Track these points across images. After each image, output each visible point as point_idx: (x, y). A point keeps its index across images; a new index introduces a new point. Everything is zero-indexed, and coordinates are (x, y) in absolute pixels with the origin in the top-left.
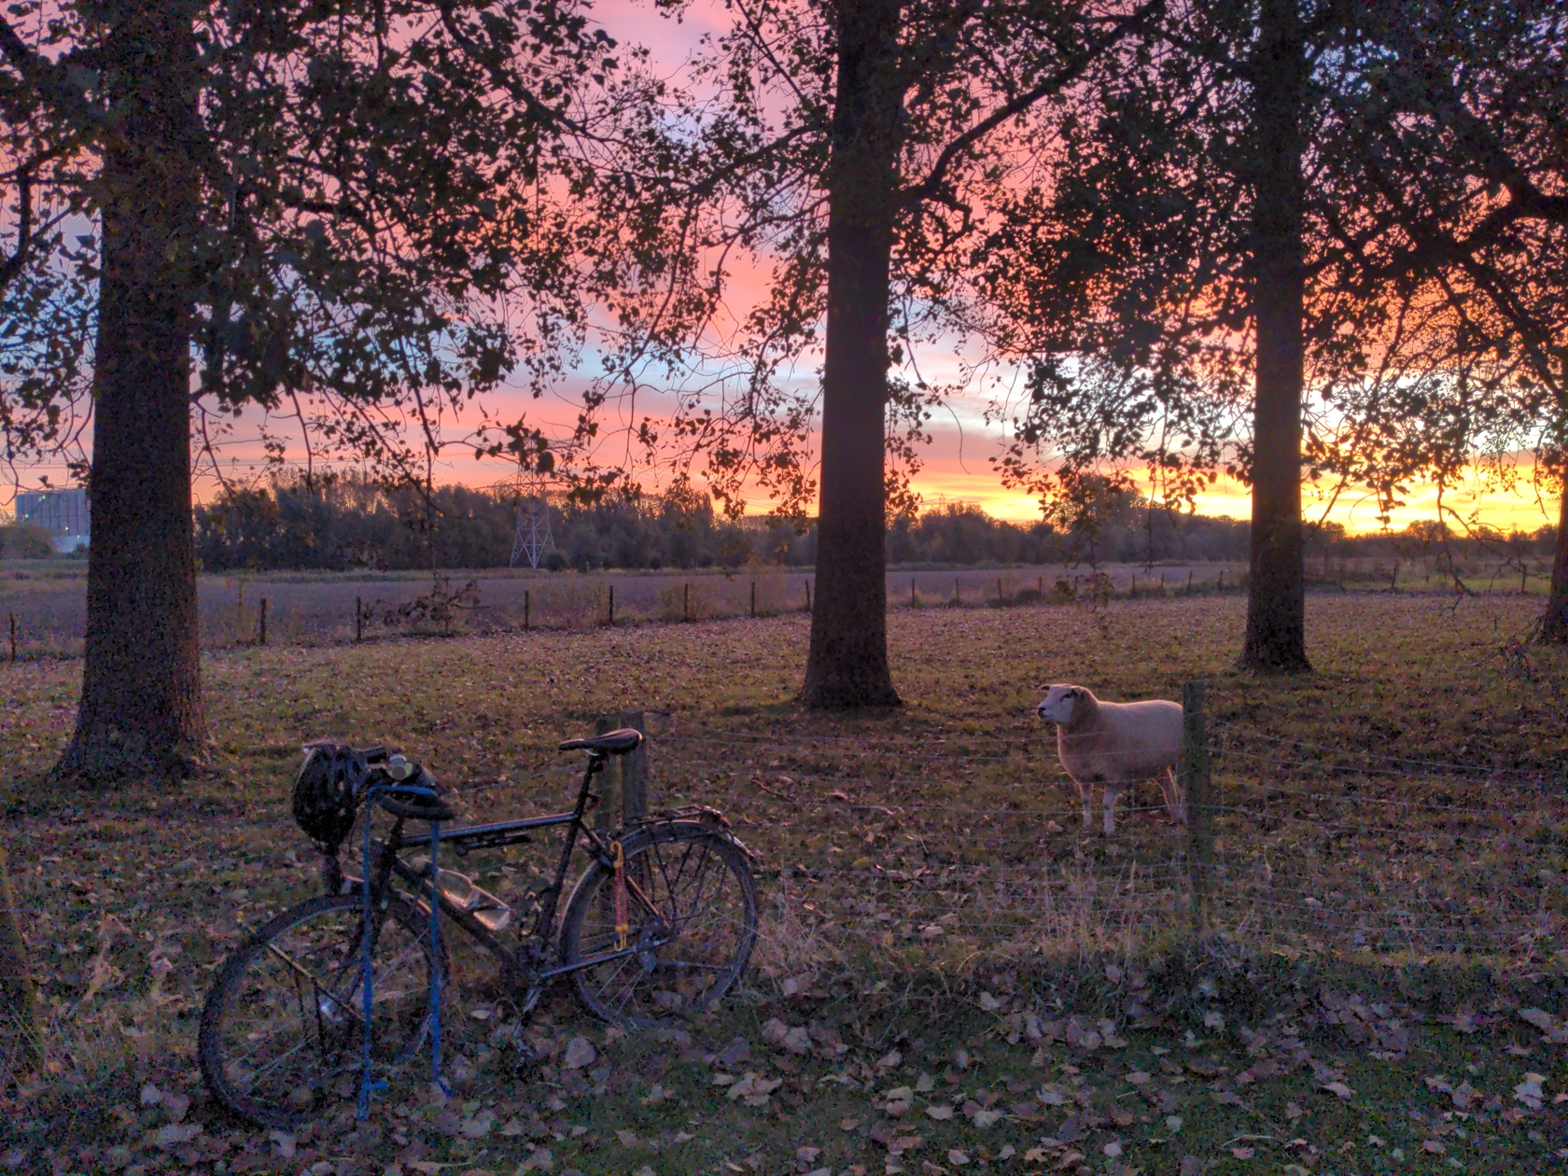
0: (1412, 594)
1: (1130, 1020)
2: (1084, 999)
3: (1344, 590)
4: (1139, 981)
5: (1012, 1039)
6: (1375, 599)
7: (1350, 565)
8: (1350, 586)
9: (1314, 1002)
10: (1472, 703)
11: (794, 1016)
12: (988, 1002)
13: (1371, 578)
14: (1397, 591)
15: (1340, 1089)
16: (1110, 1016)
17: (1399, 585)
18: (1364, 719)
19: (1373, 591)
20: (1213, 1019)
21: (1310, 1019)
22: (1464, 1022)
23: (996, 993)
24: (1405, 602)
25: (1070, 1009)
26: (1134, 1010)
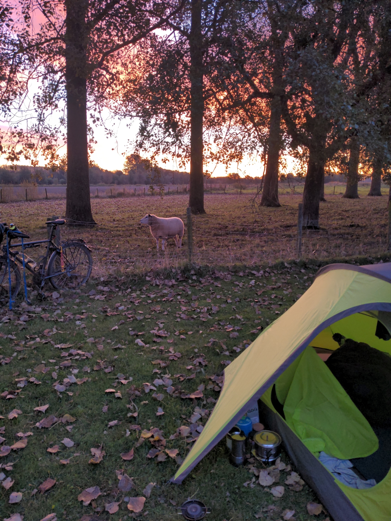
0: (230, 194)
1: (178, 279)
2: (168, 276)
3: (211, 193)
4: (179, 272)
5: (154, 285)
6: (220, 196)
7: (213, 186)
8: (213, 192)
9: (214, 273)
10: (244, 220)
11: (104, 285)
12: (148, 279)
13: (219, 190)
14: (226, 193)
15: (219, 285)
16: (174, 278)
17: (226, 192)
18: (219, 224)
19: (219, 194)
20: (194, 278)
21: (213, 276)
22: (241, 274)
23: (149, 277)
24: (228, 196)
25: (165, 278)
26: (178, 277)
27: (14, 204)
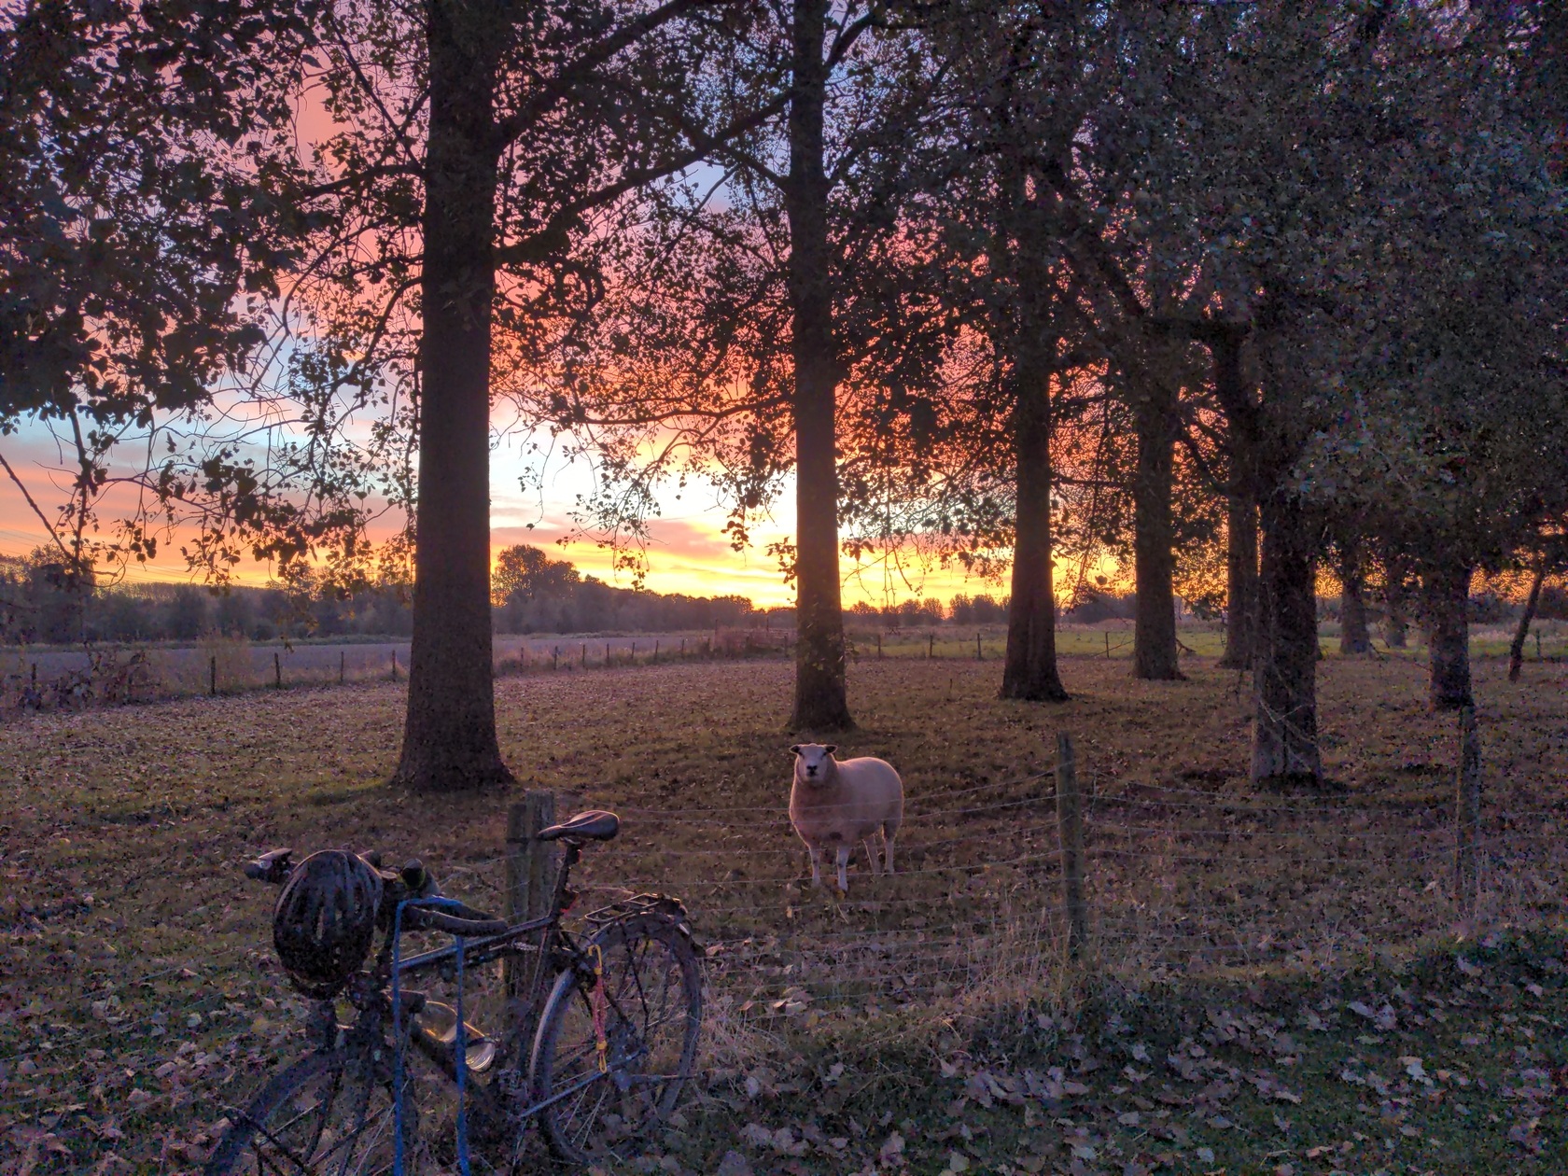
4: (1065, 1027)
20: (1140, 1052)
23: (951, 1058)
26: (1076, 1054)
27: (172, 707)
